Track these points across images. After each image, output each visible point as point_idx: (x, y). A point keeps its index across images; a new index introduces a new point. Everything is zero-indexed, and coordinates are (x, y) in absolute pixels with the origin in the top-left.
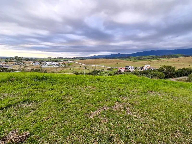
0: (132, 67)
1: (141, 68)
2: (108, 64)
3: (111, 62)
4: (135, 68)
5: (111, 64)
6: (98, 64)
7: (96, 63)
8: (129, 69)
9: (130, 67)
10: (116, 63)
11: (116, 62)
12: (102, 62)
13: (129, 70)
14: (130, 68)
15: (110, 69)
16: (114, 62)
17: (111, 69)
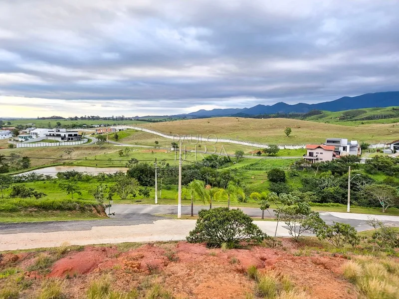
0: (354, 143)
1: (392, 145)
2: (253, 134)
3: (264, 129)
4: (364, 147)
5: (264, 134)
6: (219, 136)
7: (211, 132)
8: (341, 149)
9: (344, 142)
10: (282, 132)
11: (280, 127)
12: (234, 129)
13: (344, 154)
14: (345, 148)
15: (266, 151)
16: (273, 127)
17: (272, 152)
